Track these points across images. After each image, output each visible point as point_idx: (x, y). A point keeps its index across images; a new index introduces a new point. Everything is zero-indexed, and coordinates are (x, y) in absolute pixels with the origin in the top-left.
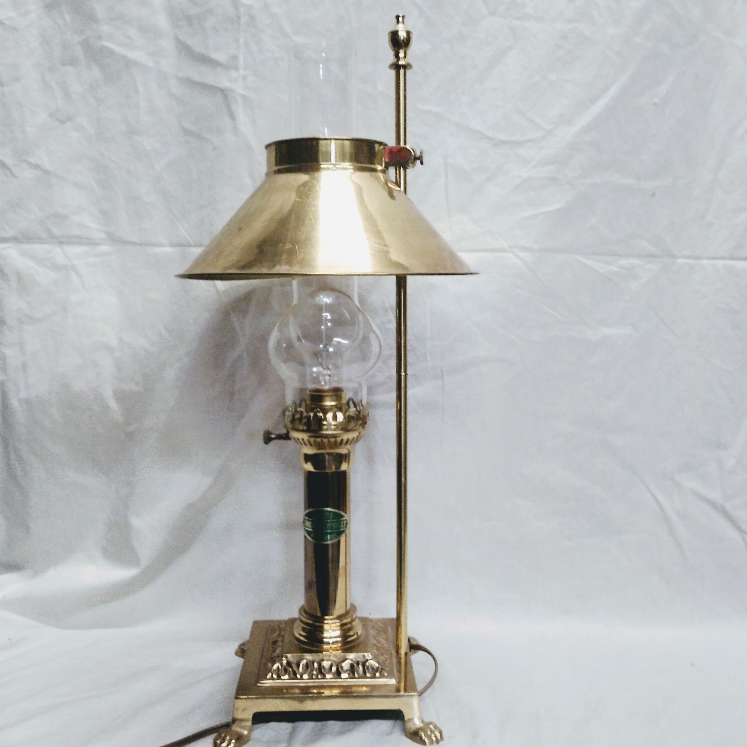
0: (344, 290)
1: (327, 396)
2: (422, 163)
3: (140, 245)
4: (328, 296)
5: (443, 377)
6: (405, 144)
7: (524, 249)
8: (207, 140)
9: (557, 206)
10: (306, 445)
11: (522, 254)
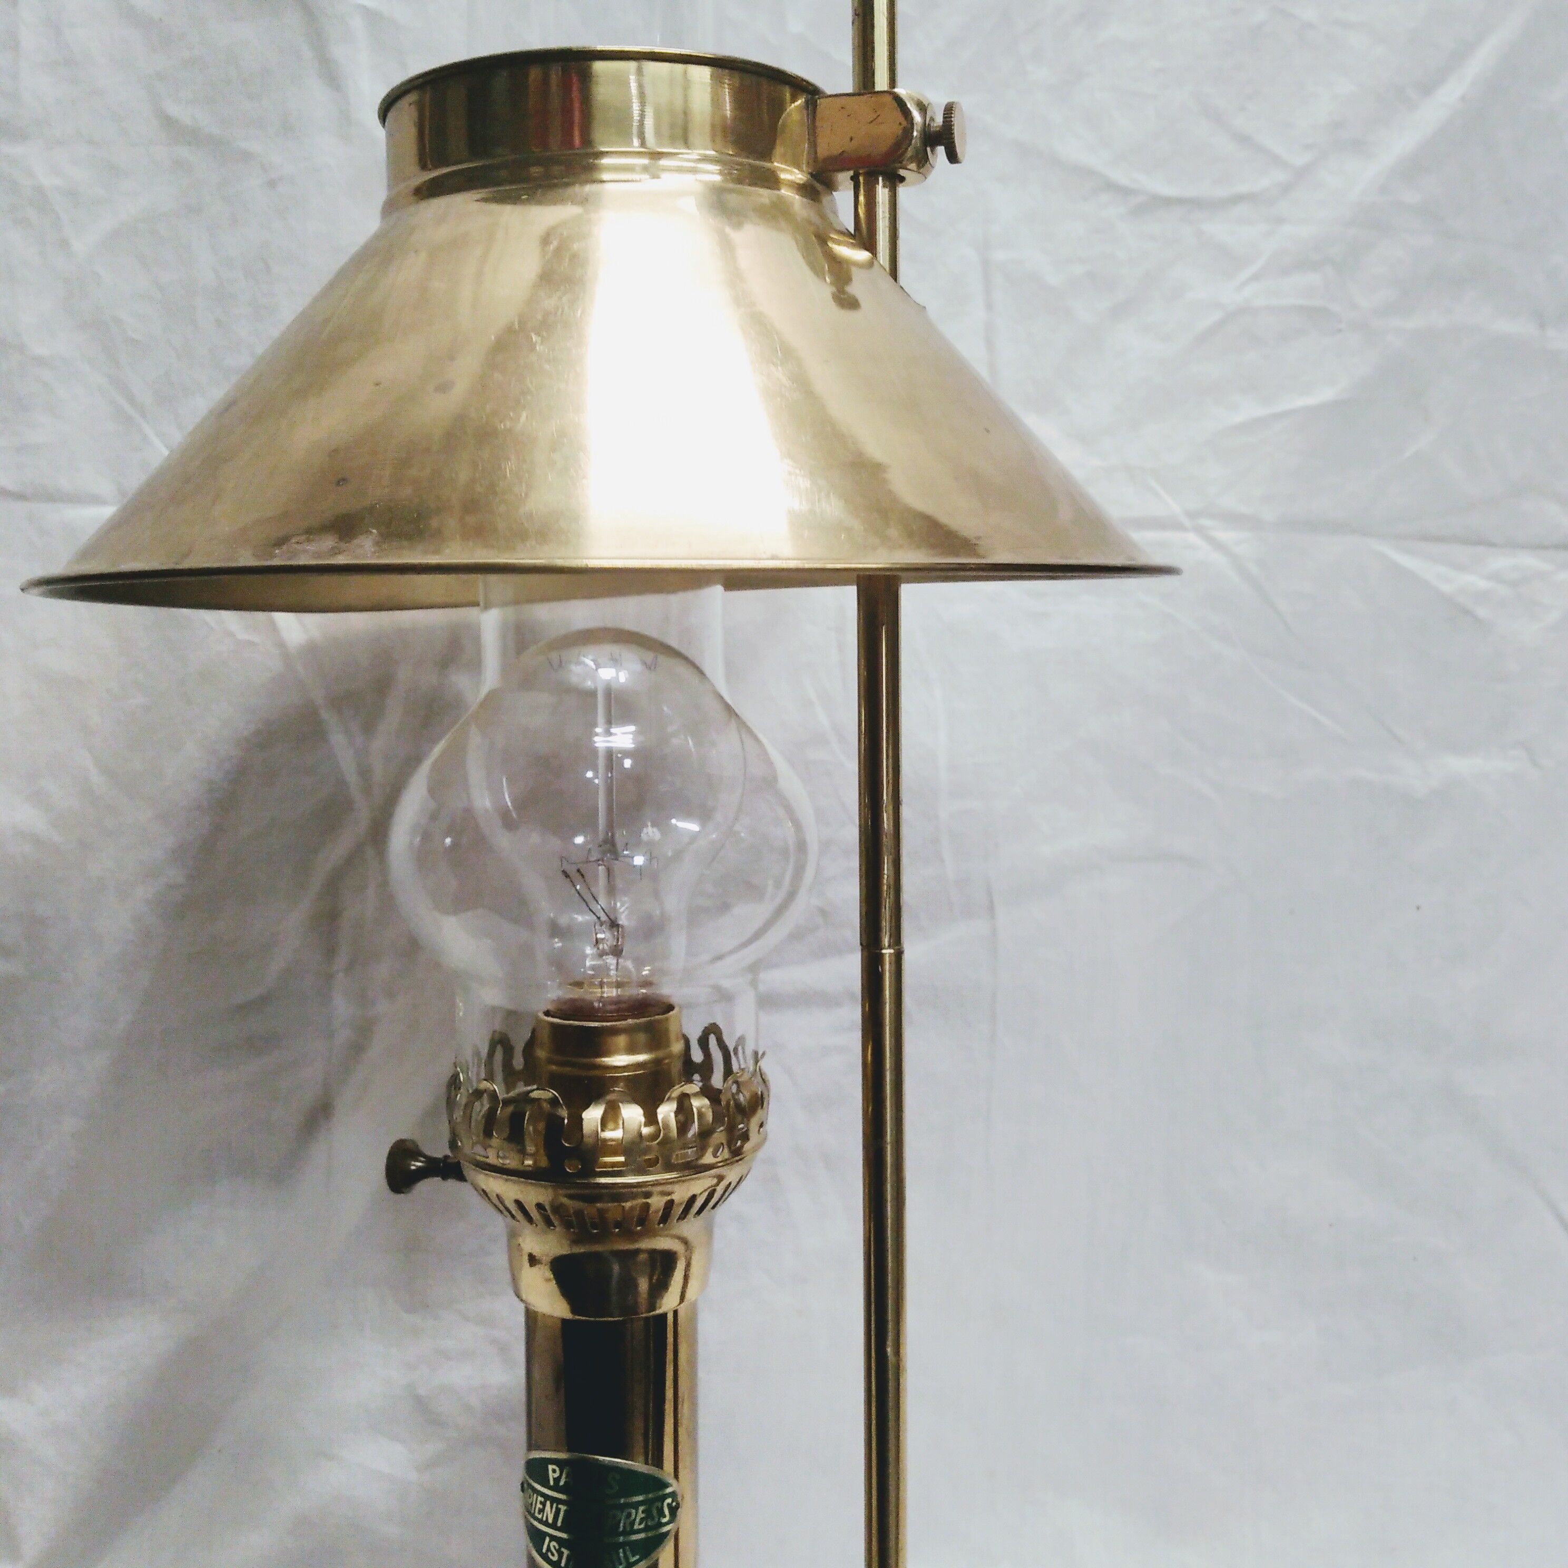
0: (673, 643)
1: (615, 1032)
2: (953, 157)
3: (21, 497)
4: (615, 662)
5: (991, 908)
6: (893, 82)
7: (1233, 519)
8: (246, 156)
9: (1325, 394)
10: (530, 1220)
11: (1225, 535)
